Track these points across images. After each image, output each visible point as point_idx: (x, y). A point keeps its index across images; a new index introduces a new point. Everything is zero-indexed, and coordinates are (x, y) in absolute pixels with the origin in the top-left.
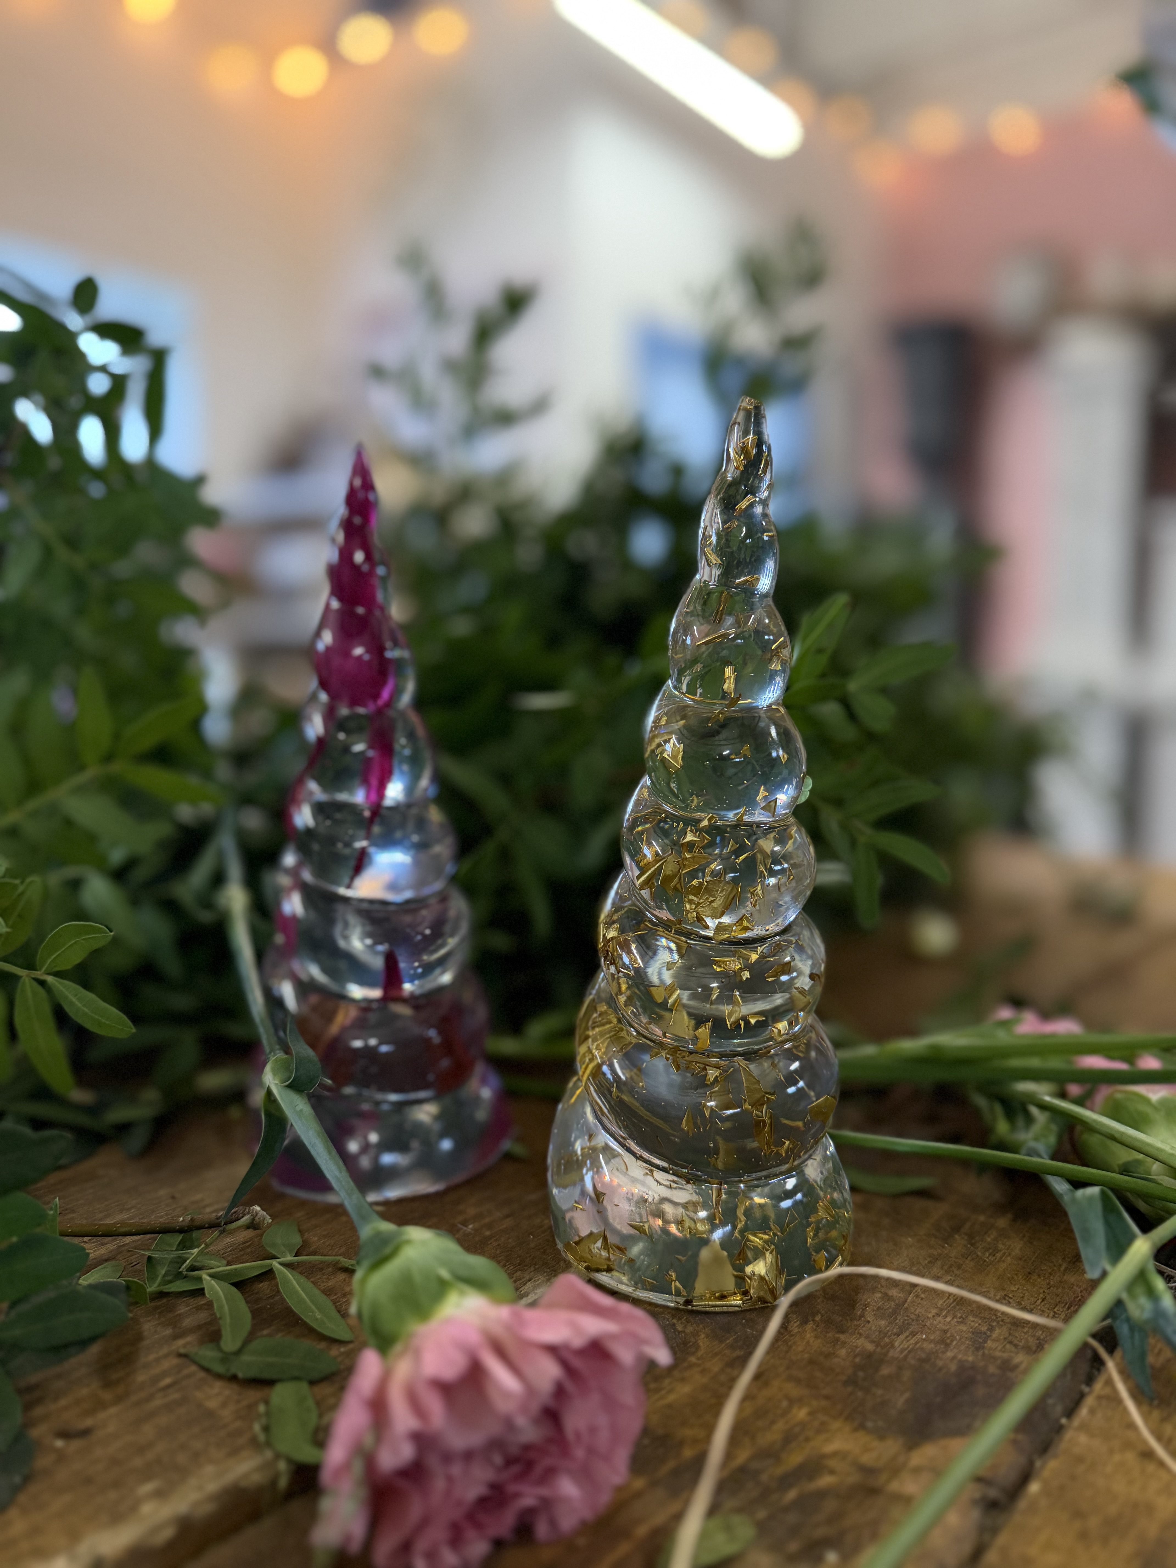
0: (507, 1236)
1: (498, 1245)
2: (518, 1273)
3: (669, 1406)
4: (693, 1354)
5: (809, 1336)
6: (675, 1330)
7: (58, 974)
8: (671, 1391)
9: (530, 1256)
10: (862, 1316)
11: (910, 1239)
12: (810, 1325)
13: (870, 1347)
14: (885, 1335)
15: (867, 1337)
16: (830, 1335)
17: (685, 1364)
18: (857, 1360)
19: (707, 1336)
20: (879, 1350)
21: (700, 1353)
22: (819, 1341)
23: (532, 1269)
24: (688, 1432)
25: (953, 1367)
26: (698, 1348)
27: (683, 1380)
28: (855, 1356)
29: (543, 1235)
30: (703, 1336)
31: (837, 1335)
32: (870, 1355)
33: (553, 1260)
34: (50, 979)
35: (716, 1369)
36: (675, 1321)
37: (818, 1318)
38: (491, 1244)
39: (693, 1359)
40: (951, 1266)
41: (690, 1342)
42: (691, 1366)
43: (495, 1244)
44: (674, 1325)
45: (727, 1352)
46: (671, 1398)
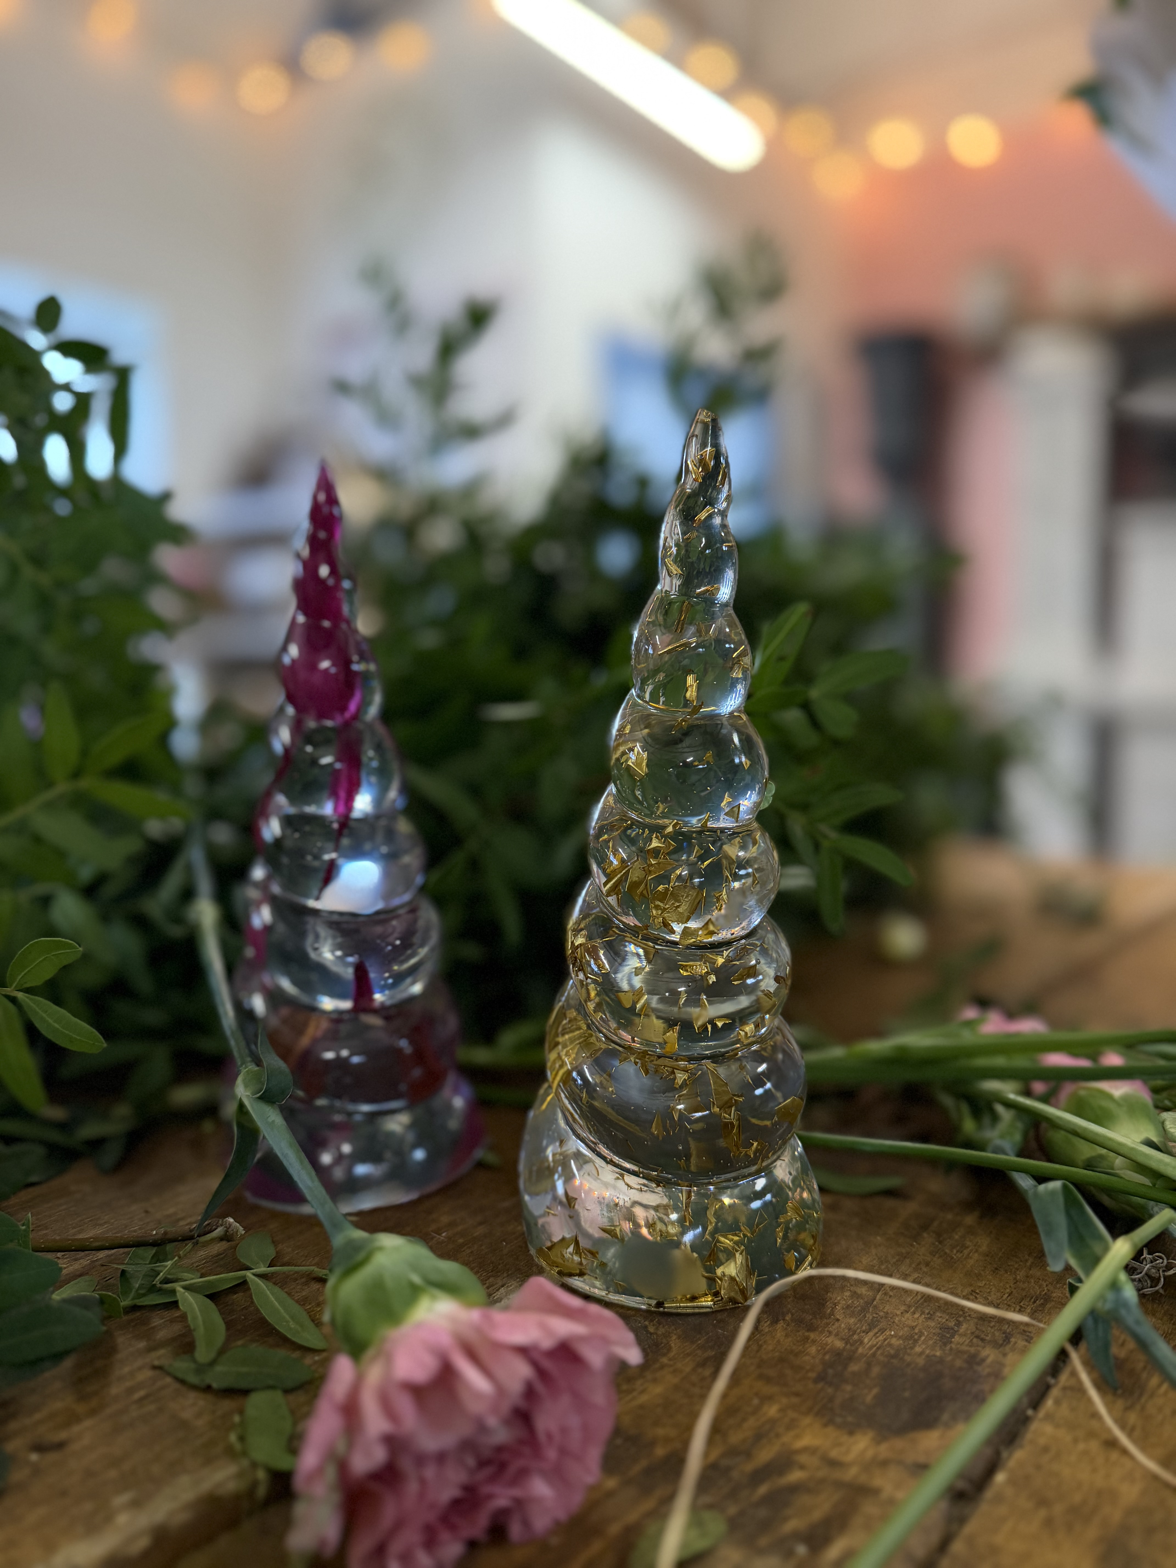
0: (480, 1243)
1: (472, 1252)
2: (491, 1279)
3: (641, 1407)
4: (664, 1355)
5: (780, 1334)
6: (647, 1332)
7: (28, 991)
8: (643, 1392)
9: (503, 1263)
10: (832, 1313)
11: (879, 1238)
12: (781, 1324)
13: (839, 1344)
14: (854, 1333)
15: (837, 1335)
16: (800, 1333)
17: (657, 1366)
18: (827, 1357)
19: (679, 1337)
20: (848, 1346)
21: (672, 1354)
22: (790, 1339)
23: (505, 1275)
24: (660, 1432)
25: (921, 1361)
26: (670, 1349)
27: (655, 1380)
28: (825, 1354)
29: (516, 1242)
30: (674, 1337)
31: (807, 1334)
32: (838, 1354)
33: (526, 1265)
34: (20, 995)
35: (688, 1369)
36: (647, 1323)
37: (788, 1318)
38: (464, 1251)
39: (665, 1360)
40: (919, 1264)
41: (662, 1343)
42: (662, 1367)
43: (468, 1251)
44: (646, 1327)
45: (699, 1352)
46: (644, 1398)
